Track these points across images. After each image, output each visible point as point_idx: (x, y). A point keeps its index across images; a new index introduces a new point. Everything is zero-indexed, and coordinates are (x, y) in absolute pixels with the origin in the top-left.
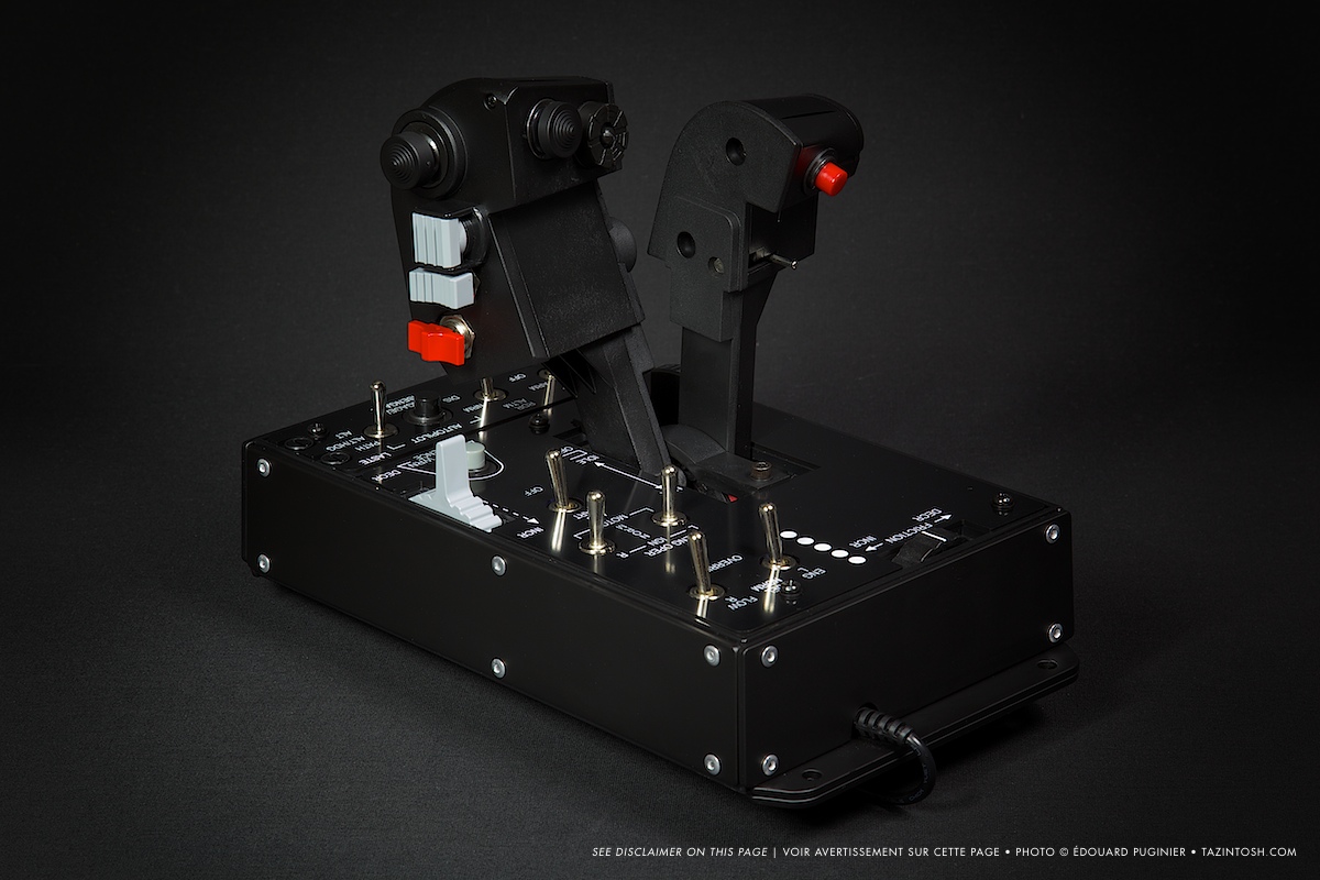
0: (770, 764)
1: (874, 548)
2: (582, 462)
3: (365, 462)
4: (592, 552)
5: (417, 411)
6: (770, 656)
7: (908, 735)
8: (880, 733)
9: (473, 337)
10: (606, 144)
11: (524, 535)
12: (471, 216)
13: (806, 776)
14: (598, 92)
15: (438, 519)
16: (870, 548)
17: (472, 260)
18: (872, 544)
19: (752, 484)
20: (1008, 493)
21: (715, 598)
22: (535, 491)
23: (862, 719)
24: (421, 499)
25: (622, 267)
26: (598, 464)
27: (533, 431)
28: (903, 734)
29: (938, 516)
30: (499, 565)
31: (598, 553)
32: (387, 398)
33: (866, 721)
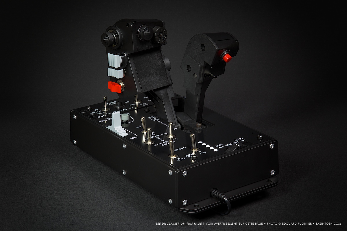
0: (185, 202)
1: (221, 147)
2: (154, 120)
3: (99, 117)
4: (148, 144)
5: (116, 105)
6: (185, 174)
7: (224, 197)
8: (217, 196)
9: (124, 86)
10: (160, 37)
11: (132, 138)
12: (123, 55)
13: (195, 206)
14: (160, 24)
15: (112, 133)
16: (220, 147)
17: (123, 66)
18: (221, 146)
19: (196, 129)
20: (262, 135)
21: (175, 157)
22: (139, 127)
23: (213, 192)
24: (109, 128)
25: (167, 70)
26: (158, 121)
27: (145, 112)
28: (223, 197)
29: (242, 140)
30: (124, 146)
31: (150, 144)
32: (107, 102)
33: (214, 193)
